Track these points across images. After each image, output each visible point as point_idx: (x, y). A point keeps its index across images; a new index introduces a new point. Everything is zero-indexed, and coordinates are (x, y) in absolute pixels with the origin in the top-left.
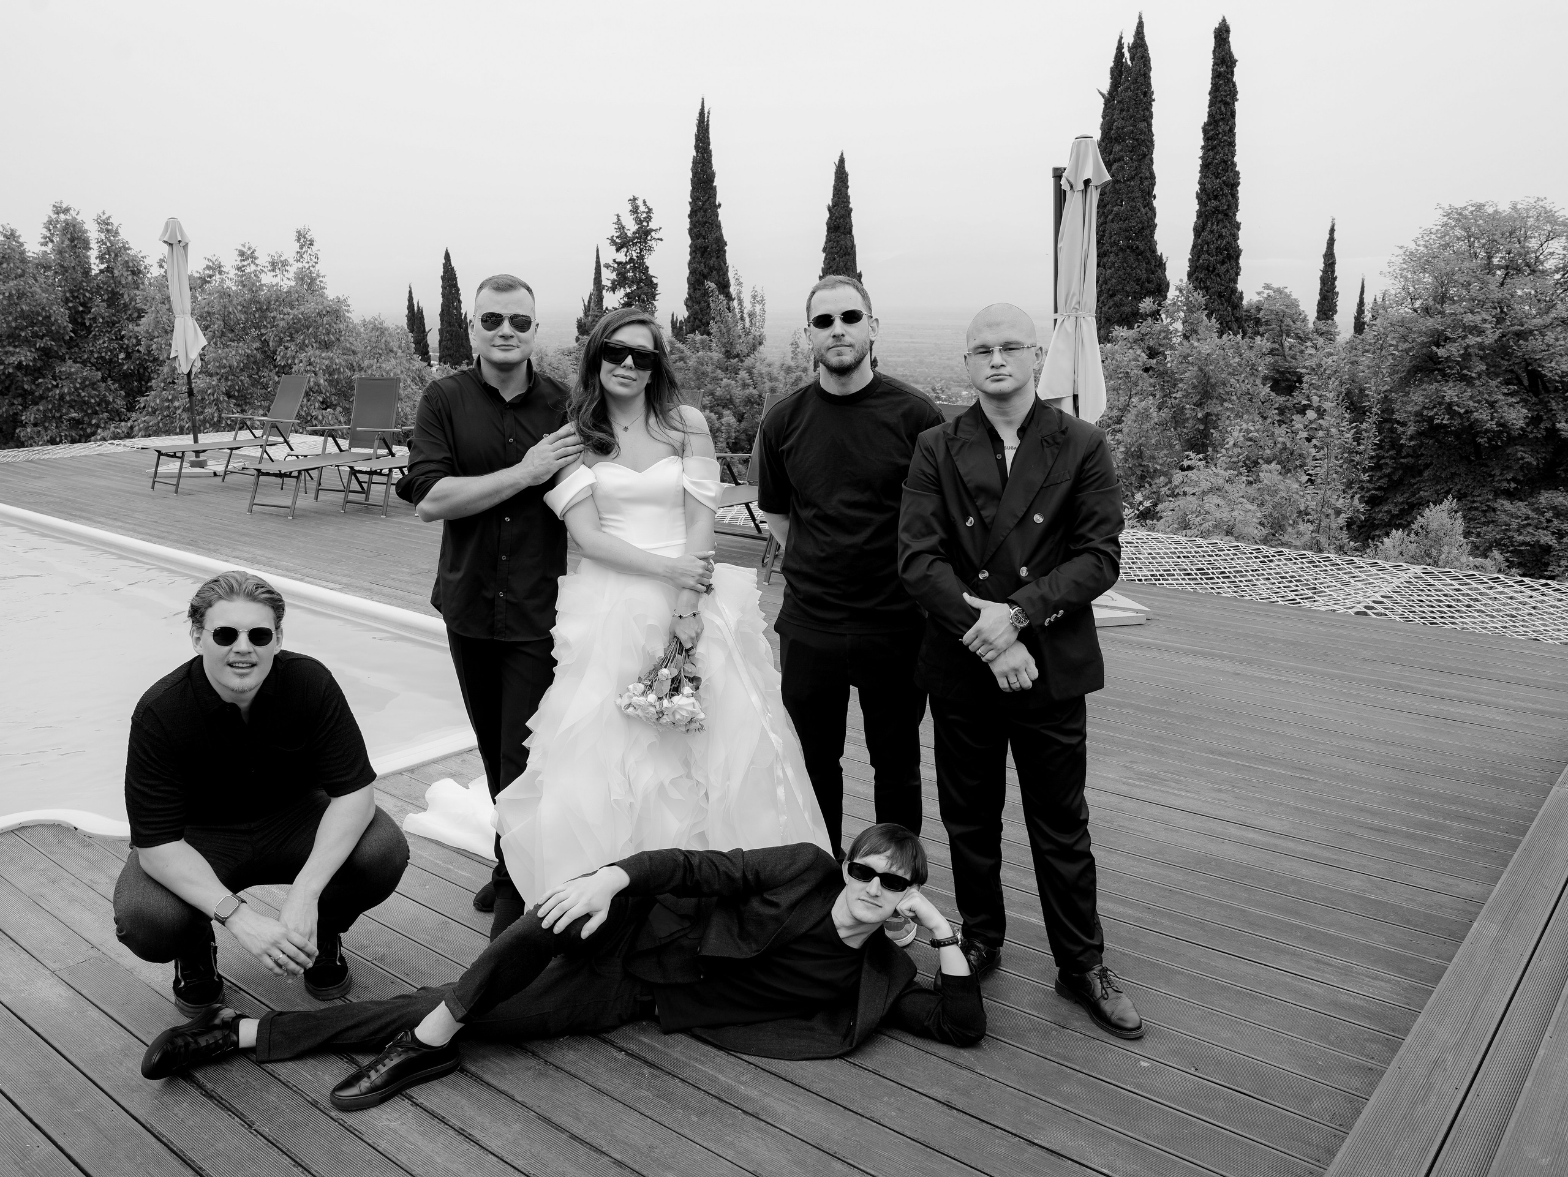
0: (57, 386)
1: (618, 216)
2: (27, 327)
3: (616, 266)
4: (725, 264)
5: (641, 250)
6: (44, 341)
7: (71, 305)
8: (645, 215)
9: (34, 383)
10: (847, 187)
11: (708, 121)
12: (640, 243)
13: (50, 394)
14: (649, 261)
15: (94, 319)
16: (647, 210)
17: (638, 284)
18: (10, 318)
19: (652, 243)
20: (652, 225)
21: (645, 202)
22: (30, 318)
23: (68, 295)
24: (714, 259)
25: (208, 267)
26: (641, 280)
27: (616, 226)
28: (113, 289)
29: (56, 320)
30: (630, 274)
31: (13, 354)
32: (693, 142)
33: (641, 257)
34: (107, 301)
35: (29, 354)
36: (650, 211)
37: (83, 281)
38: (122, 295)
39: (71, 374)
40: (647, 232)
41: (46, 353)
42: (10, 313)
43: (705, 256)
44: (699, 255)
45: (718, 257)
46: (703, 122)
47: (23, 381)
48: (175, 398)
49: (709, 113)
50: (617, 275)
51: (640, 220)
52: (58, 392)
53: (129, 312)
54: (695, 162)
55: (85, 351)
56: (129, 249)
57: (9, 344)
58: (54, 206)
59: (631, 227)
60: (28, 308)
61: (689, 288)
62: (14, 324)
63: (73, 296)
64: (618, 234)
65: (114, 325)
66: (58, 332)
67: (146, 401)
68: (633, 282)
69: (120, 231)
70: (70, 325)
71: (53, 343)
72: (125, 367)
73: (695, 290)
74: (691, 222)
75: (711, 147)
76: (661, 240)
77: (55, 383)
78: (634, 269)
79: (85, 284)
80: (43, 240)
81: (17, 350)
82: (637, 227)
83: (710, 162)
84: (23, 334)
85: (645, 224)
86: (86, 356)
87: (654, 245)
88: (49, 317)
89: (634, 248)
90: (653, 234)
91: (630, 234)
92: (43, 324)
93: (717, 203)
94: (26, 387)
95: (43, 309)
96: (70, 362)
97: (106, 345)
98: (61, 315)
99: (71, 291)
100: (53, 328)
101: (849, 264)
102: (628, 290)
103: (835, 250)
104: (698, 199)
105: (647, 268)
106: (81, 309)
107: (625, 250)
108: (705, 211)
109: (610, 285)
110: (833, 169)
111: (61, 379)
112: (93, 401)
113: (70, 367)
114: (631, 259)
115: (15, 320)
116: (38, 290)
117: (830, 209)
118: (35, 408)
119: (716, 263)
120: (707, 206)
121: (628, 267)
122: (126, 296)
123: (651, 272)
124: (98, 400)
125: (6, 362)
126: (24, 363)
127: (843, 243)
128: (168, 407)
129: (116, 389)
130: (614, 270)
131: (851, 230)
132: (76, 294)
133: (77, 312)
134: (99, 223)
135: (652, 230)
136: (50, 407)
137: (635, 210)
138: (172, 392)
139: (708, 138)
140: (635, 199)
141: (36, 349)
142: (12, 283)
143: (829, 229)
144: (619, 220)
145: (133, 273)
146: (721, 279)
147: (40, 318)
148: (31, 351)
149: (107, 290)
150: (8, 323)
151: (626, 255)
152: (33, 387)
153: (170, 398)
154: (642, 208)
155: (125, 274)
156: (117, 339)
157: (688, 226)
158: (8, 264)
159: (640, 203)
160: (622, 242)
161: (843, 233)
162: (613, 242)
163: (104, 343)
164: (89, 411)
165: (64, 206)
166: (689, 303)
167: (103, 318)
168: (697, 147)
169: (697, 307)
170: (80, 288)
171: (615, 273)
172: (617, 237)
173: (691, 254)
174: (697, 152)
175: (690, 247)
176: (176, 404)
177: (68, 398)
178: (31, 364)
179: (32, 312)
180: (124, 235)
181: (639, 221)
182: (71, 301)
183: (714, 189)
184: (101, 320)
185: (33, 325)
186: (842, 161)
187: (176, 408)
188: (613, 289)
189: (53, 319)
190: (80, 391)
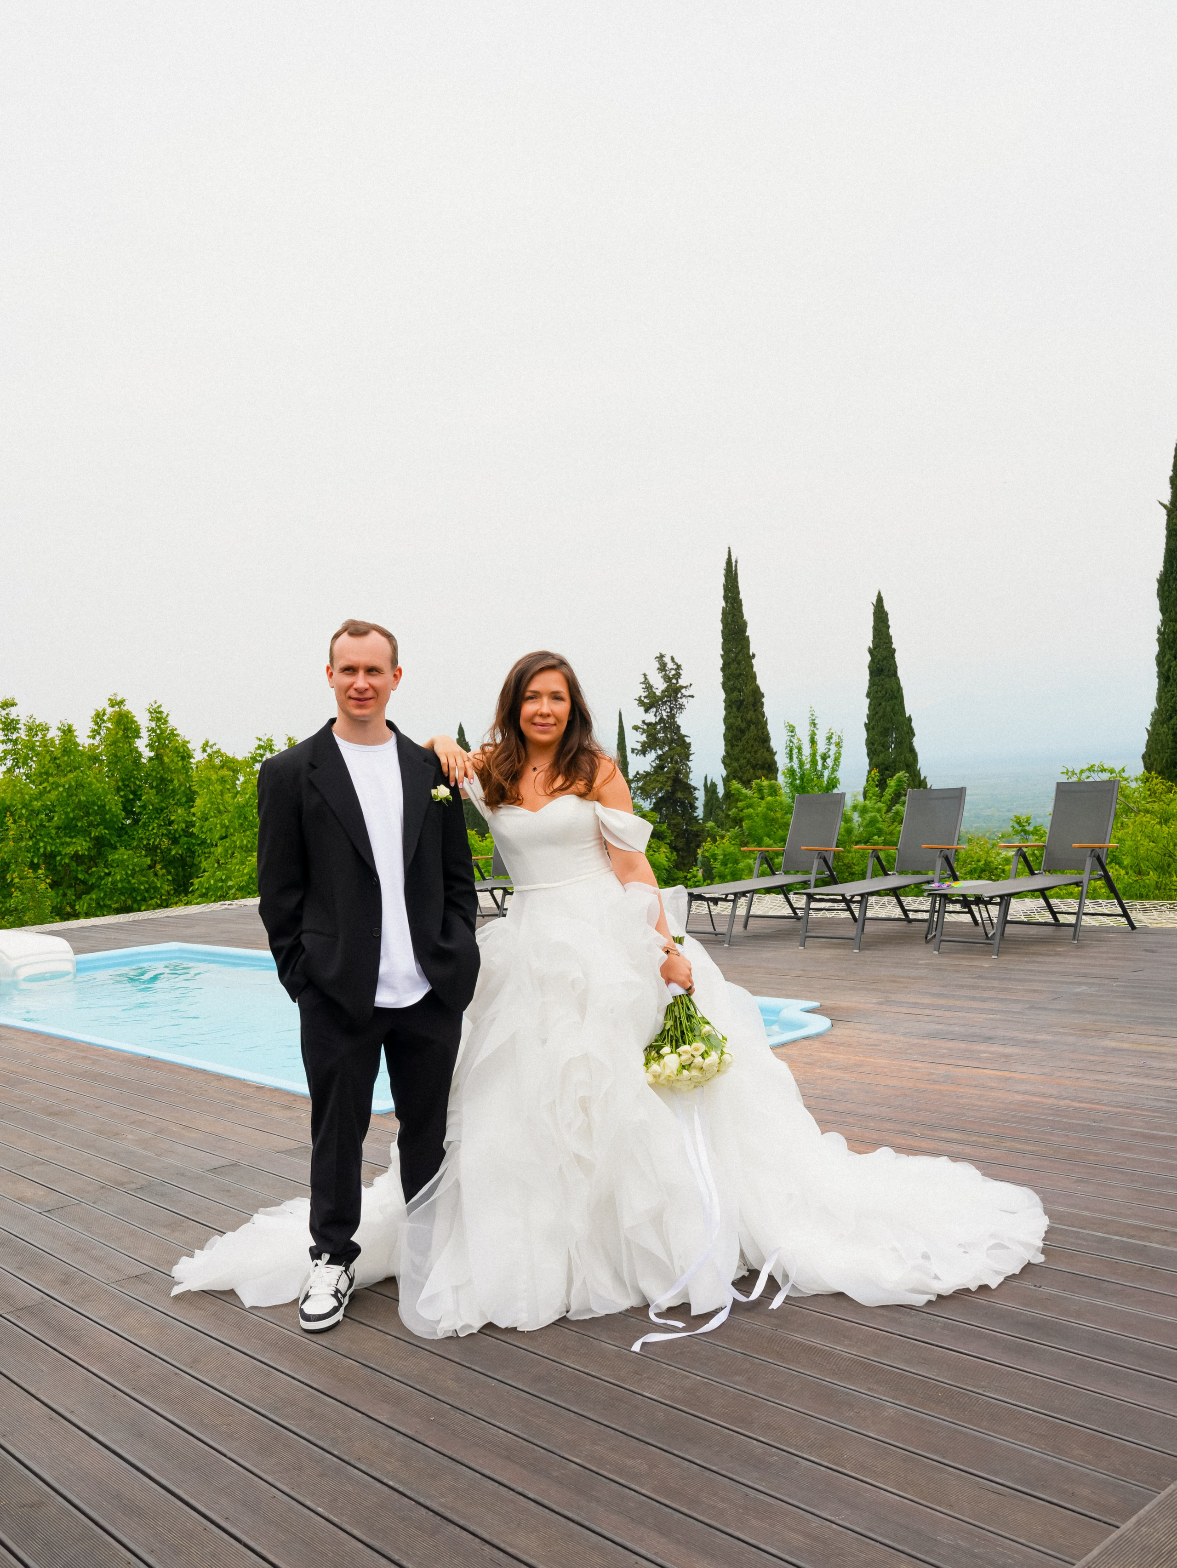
0: (109, 874)
1: (645, 675)
2: (82, 817)
3: (645, 727)
4: (764, 716)
5: (671, 709)
6: (99, 829)
7: (122, 793)
8: (673, 672)
9: (87, 872)
10: (888, 627)
11: (736, 569)
12: (669, 701)
13: (103, 882)
14: (680, 720)
15: (144, 807)
16: (675, 667)
17: (670, 745)
18: (69, 810)
19: (683, 701)
20: (682, 682)
21: (672, 659)
22: (85, 808)
23: (120, 784)
24: (751, 713)
25: (260, 747)
26: (672, 741)
27: (644, 686)
28: (161, 776)
29: (110, 809)
30: (661, 735)
31: (68, 844)
32: (721, 592)
33: (672, 716)
34: (156, 787)
35: (84, 843)
36: (679, 667)
37: (134, 770)
38: (172, 781)
39: (123, 861)
40: (678, 690)
41: (100, 843)
42: (69, 805)
43: (741, 709)
44: (734, 710)
45: (755, 710)
46: (731, 571)
47: (77, 870)
48: (229, 878)
49: (736, 562)
50: (647, 737)
51: (669, 678)
52: (110, 879)
53: (178, 797)
54: (725, 613)
55: (134, 839)
56: (178, 735)
57: (65, 835)
58: (109, 699)
59: (659, 685)
60: (85, 799)
61: (726, 745)
62: (71, 815)
63: (124, 785)
64: (646, 694)
65: (162, 811)
66: (111, 820)
67: (200, 882)
68: (664, 743)
69: (169, 719)
70: (123, 813)
71: (107, 832)
72: (173, 853)
73: (732, 746)
74: (724, 676)
75: (741, 596)
76: (693, 697)
77: (107, 871)
78: (665, 729)
79: (135, 772)
80: (91, 734)
81: (74, 840)
82: (666, 685)
83: (741, 612)
84: (79, 824)
85: (674, 681)
86: (135, 844)
87: (685, 703)
88: (104, 806)
89: (664, 707)
90: (683, 691)
91: (658, 693)
92: (97, 814)
93: (751, 654)
94: (80, 876)
95: (99, 798)
96: (122, 849)
97: (155, 831)
98: (114, 803)
99: (123, 780)
100: (107, 816)
101: (897, 708)
102: (660, 752)
103: (880, 694)
104: (731, 651)
105: (679, 727)
106: (131, 797)
107: (654, 710)
108: (739, 663)
109: (639, 748)
110: (871, 609)
111: (112, 867)
112: (142, 887)
113: (123, 854)
114: (662, 719)
115: (73, 810)
116: (94, 781)
117: (871, 651)
118: (88, 897)
119: (753, 717)
120: (740, 657)
121: (658, 727)
122: (176, 782)
123: (683, 731)
124: (147, 886)
125: (63, 853)
126: (80, 853)
127: (887, 686)
128: (222, 887)
129: (163, 875)
130: (644, 731)
131: (896, 672)
132: (127, 783)
133: (128, 800)
134: (151, 712)
135: (682, 687)
136: (102, 895)
137: (663, 667)
138: (225, 872)
139: (738, 587)
140: (661, 657)
141: (90, 838)
142: (71, 776)
143: (872, 673)
144: (646, 679)
145: (183, 758)
146: (760, 732)
147: (96, 808)
148: (86, 841)
149: (156, 777)
150: (67, 814)
151: (655, 715)
152: (87, 876)
153: (224, 877)
154: (670, 665)
155: (176, 760)
156: (165, 825)
157: (721, 680)
158: (69, 757)
159: (667, 659)
160: (650, 702)
161: (888, 676)
162: (641, 702)
163: (153, 829)
164: (139, 898)
165: (119, 699)
166: (728, 761)
167: (152, 805)
168: (726, 598)
169: (735, 764)
170: (131, 777)
171: (645, 735)
172: (645, 697)
173: (726, 709)
174: (726, 602)
175: (725, 701)
176: (230, 883)
177: (120, 885)
178: (86, 853)
179: (88, 802)
180: (173, 722)
181: (667, 679)
182: (123, 790)
183: (747, 639)
184: (151, 807)
185: (88, 814)
186: (880, 599)
187: (230, 888)
188: (643, 752)
189: (107, 808)
190: (130, 878)
